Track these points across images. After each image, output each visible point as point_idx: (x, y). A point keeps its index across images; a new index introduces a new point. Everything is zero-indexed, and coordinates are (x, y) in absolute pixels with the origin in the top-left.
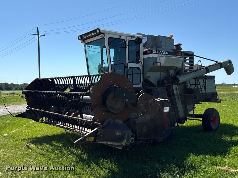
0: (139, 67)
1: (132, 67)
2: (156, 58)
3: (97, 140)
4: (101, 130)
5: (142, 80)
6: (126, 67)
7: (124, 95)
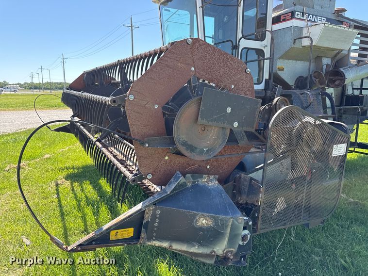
0: (263, 49)
1: (248, 49)
2: (301, 29)
3: (143, 235)
4: (154, 210)
5: (266, 76)
6: (236, 47)
7: (229, 110)
